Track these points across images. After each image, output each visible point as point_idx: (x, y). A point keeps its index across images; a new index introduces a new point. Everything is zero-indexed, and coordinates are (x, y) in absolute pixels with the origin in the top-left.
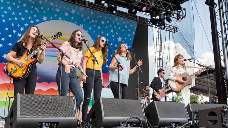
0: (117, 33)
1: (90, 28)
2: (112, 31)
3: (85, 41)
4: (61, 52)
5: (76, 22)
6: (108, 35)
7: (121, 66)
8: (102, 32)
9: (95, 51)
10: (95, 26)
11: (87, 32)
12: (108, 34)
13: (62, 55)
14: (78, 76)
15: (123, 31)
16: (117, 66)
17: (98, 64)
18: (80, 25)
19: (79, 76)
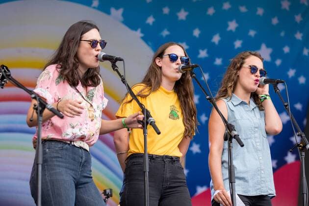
0: (252, 33)
1: (150, 20)
2: (232, 26)
3: (113, 61)
4: (35, 98)
5: (96, 3)
6: (220, 42)
7: (236, 137)
8: (196, 33)
9: (147, 94)
10: (166, 11)
11: (138, 34)
12: (216, 39)
13: (40, 108)
14: (108, 191)
15: (275, 21)
16: (225, 139)
17: (159, 133)
18: (113, 11)
19: (111, 190)
